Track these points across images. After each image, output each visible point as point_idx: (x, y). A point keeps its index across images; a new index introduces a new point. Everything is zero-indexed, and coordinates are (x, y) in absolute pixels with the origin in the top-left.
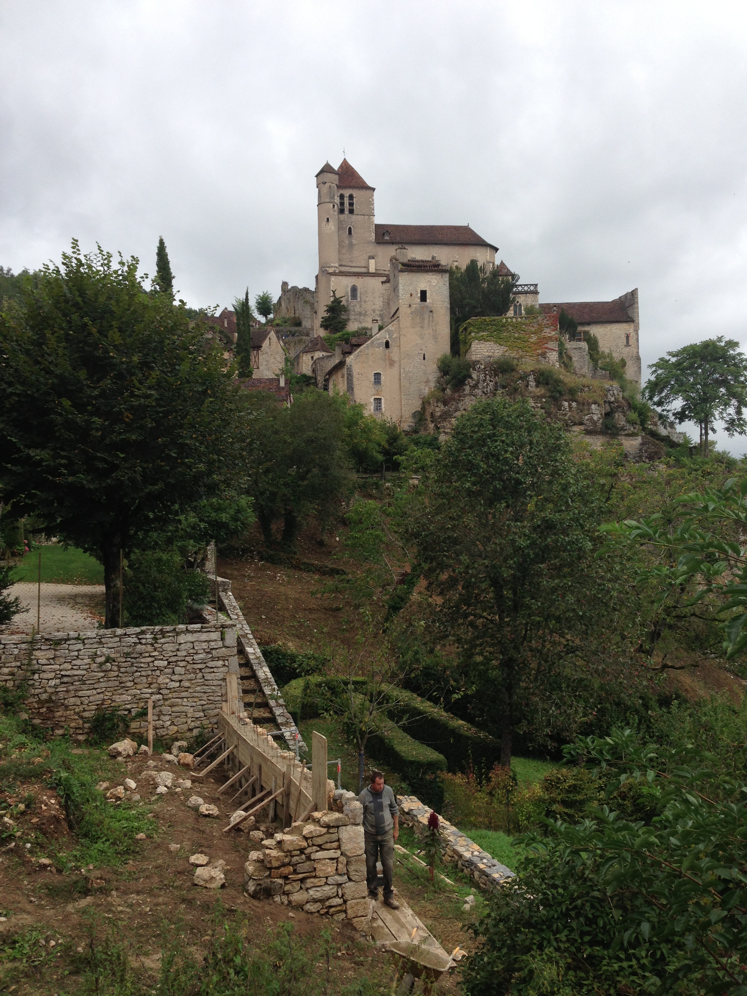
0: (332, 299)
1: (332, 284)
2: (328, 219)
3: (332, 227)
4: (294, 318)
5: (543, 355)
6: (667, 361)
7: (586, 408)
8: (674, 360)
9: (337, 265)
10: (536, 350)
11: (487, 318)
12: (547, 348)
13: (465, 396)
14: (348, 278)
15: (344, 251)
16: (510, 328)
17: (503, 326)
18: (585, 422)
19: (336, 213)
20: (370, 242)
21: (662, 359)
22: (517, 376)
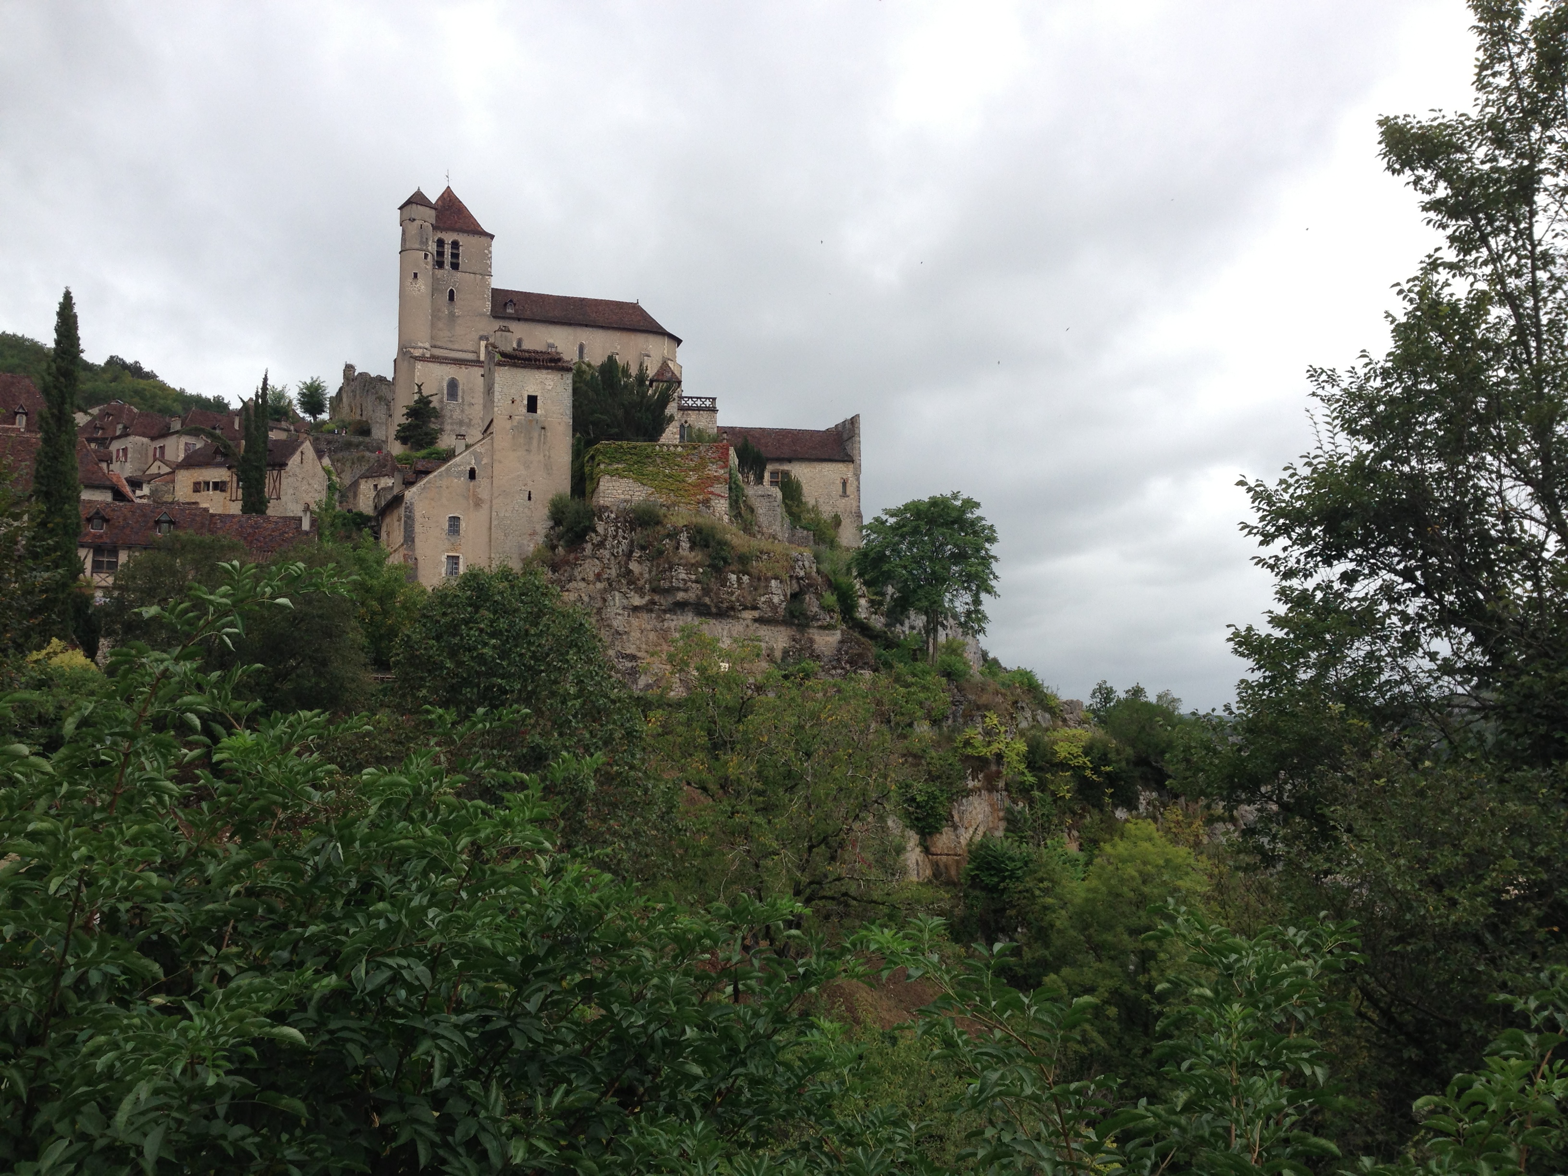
0: (416, 397)
1: (417, 374)
2: (416, 275)
3: (422, 286)
4: (360, 422)
5: (706, 502)
6: (883, 523)
7: (763, 584)
8: (892, 521)
9: (427, 345)
10: (695, 495)
11: (625, 444)
12: (712, 493)
13: (585, 558)
14: (444, 367)
15: (440, 325)
16: (658, 461)
17: (648, 457)
18: (760, 605)
19: (430, 267)
20: (483, 315)
21: (877, 519)
22: (663, 532)
